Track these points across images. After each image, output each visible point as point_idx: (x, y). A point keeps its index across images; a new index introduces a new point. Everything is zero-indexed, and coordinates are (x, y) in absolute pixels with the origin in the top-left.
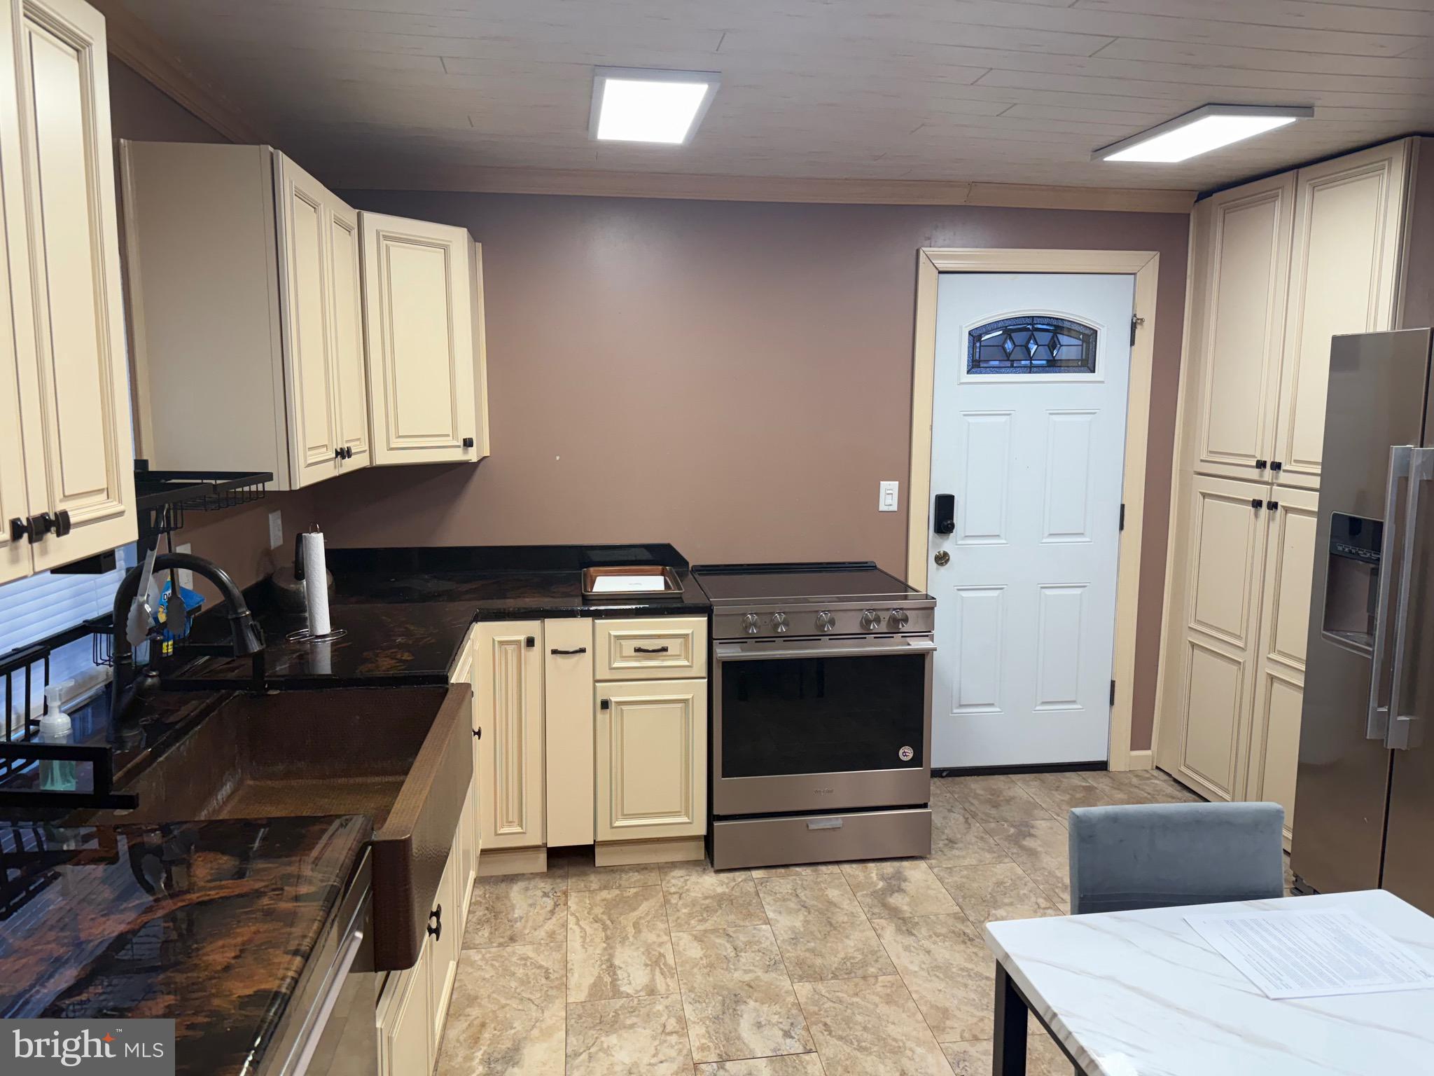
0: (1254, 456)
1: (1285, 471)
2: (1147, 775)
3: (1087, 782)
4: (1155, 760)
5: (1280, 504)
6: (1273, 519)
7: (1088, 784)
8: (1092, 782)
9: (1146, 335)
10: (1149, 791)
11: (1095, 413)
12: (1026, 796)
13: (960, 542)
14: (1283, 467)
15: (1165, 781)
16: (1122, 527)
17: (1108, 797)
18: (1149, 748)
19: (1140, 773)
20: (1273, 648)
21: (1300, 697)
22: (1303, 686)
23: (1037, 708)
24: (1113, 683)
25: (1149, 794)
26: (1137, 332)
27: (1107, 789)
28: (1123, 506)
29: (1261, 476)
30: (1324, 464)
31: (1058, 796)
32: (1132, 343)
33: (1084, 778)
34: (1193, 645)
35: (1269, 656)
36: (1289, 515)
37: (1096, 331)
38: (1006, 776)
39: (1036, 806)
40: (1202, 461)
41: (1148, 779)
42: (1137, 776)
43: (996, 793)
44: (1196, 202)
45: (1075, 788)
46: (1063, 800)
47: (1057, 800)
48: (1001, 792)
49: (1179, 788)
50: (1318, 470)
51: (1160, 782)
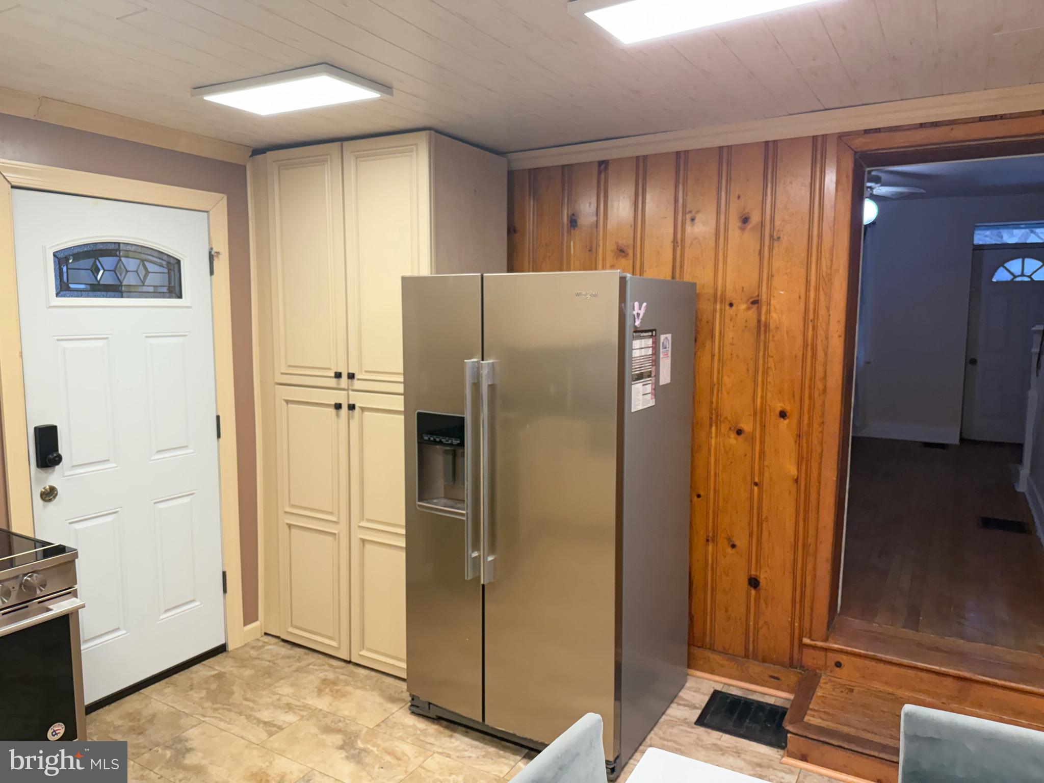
0: (330, 369)
1: (358, 379)
2: (260, 644)
3: (215, 670)
4: (263, 629)
5: (357, 405)
6: (353, 417)
7: (215, 672)
8: (219, 669)
9: (223, 265)
10: (269, 659)
11: (185, 336)
12: (166, 707)
13: (67, 473)
14: (357, 376)
15: (275, 644)
16: (219, 436)
17: (238, 678)
18: (257, 619)
19: (255, 644)
20: (362, 518)
21: (403, 555)
22: (404, 545)
23: (162, 617)
24: (224, 574)
25: (269, 661)
26: (215, 263)
27: (235, 670)
28: (218, 417)
29: (338, 384)
30: (405, 374)
31: (196, 695)
32: (212, 273)
33: (210, 667)
34: (290, 526)
35: (360, 524)
36: (366, 413)
37: (178, 262)
38: (137, 693)
39: (178, 715)
40: (282, 374)
41: (263, 646)
42: (253, 647)
43: (133, 716)
44: (250, 156)
45: (206, 681)
46: (202, 698)
47: (196, 700)
48: (140, 714)
49: (289, 646)
50: (401, 379)
51: (275, 648)
